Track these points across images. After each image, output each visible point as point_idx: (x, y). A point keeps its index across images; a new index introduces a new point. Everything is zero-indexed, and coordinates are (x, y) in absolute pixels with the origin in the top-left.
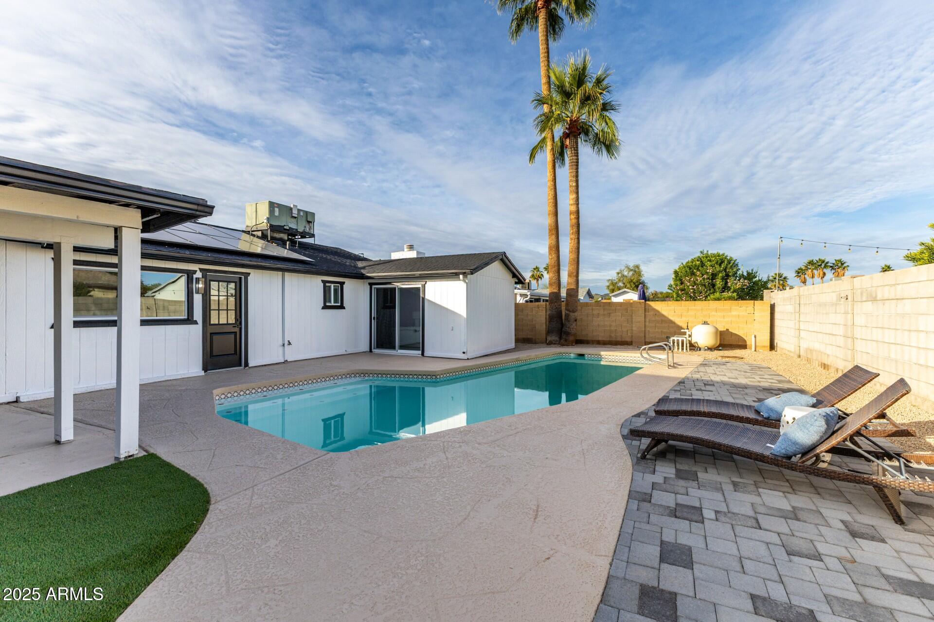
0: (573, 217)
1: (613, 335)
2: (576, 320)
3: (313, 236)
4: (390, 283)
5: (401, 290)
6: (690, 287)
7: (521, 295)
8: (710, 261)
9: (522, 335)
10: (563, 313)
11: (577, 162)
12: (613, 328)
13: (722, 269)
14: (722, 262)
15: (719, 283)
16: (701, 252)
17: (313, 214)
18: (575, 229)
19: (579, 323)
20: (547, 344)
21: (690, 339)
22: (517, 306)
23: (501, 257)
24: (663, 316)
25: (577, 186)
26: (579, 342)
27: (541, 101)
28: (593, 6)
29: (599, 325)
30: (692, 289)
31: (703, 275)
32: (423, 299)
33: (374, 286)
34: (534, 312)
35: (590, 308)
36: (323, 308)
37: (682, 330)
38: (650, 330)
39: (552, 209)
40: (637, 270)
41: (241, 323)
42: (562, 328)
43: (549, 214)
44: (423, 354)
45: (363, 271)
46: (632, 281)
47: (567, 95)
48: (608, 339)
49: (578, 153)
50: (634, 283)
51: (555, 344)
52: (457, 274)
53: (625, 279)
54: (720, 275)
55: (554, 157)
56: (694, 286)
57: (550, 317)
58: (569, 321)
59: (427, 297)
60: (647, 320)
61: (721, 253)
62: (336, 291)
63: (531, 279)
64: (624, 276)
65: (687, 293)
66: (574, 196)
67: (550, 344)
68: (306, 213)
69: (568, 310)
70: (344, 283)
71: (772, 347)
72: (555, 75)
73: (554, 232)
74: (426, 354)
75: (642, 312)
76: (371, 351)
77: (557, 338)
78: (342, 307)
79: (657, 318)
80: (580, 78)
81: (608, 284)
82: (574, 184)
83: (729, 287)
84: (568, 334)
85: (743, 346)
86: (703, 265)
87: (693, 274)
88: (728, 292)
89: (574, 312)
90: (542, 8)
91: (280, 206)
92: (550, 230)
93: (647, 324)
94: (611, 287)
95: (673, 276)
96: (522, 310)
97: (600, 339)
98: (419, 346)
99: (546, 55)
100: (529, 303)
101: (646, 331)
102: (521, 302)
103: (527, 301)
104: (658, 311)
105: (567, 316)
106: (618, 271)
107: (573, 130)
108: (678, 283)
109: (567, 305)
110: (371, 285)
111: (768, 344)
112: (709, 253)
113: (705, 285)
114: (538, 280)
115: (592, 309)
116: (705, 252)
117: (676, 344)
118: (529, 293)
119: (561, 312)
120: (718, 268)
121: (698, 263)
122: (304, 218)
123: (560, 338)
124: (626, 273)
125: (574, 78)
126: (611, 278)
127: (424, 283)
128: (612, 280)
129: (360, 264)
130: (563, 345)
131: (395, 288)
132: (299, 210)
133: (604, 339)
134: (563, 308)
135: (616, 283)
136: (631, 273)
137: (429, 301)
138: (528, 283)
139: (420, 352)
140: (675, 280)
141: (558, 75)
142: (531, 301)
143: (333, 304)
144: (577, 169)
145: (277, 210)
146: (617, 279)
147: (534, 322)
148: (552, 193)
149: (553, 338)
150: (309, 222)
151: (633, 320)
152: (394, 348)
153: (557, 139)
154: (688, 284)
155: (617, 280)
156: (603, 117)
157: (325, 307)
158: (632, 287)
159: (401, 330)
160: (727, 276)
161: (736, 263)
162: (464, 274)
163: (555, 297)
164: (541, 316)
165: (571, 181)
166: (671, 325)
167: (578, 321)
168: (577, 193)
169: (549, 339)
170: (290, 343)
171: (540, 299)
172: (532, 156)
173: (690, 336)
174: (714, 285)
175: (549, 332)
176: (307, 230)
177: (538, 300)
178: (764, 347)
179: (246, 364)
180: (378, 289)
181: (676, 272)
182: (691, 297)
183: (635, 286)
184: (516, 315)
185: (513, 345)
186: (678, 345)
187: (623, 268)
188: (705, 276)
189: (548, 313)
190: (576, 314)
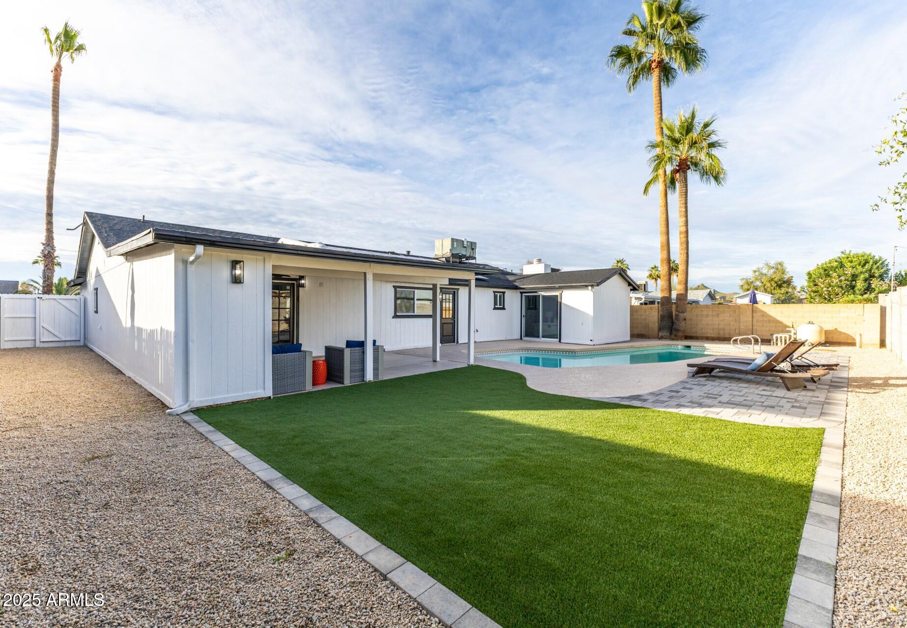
0: (683, 236)
1: (721, 332)
2: (685, 320)
3: (475, 258)
4: (536, 292)
5: (544, 297)
6: (825, 289)
7: (636, 298)
8: (851, 262)
9: (636, 332)
10: (674, 314)
11: (687, 192)
12: (721, 327)
13: (864, 270)
14: (866, 262)
15: (860, 284)
16: (842, 253)
17: (475, 243)
18: (684, 246)
19: (688, 322)
20: (659, 339)
21: (795, 336)
22: (632, 307)
23: (619, 272)
24: (770, 316)
25: (686, 211)
26: (688, 338)
27: (653, 146)
28: (704, 58)
29: (707, 324)
30: (827, 291)
31: (839, 276)
32: (561, 303)
33: (523, 294)
34: (647, 313)
35: (700, 309)
36: (494, 309)
37: (787, 329)
38: (758, 329)
39: (664, 229)
40: (779, 267)
41: (455, 318)
42: (673, 325)
43: (661, 234)
44: (560, 341)
45: (516, 284)
46: (772, 280)
47: (676, 142)
48: (717, 336)
49: (687, 185)
50: (776, 282)
51: (665, 338)
52: (587, 286)
53: (764, 278)
54: (862, 276)
55: (666, 187)
56: (828, 288)
57: (661, 317)
58: (678, 320)
59: (563, 302)
60: (755, 320)
61: (868, 253)
62: (500, 297)
63: (648, 280)
64: (762, 274)
65: (820, 295)
66: (684, 219)
67: (661, 338)
68: (471, 243)
69: (677, 311)
70: (505, 292)
71: (883, 344)
72: (666, 125)
73: (666, 248)
74: (562, 341)
75: (749, 313)
76: (521, 338)
77: (668, 334)
78: (503, 308)
79: (765, 319)
80: (688, 128)
81: (741, 283)
82: (684, 210)
83: (873, 288)
84: (678, 330)
85: (853, 344)
86: (842, 265)
87: (828, 275)
88: (870, 293)
89: (683, 312)
90: (656, 68)
91: (457, 240)
92: (662, 247)
93: (755, 323)
94: (746, 287)
95: (807, 278)
96: (637, 311)
97: (709, 335)
98: (557, 335)
99: (659, 105)
100: (644, 306)
101: (754, 330)
102: (636, 304)
103: (641, 304)
104: (765, 313)
105: (676, 315)
106: (755, 268)
107: (683, 167)
108: (811, 284)
109: (677, 307)
110: (522, 293)
111: (878, 342)
112: (852, 254)
113: (841, 287)
114: (656, 280)
115: (702, 311)
116: (847, 252)
117: (779, 340)
118: (643, 297)
119: (672, 312)
120: (860, 269)
121: (835, 264)
122: (470, 247)
123: (671, 334)
124: (765, 271)
125: (683, 128)
126: (745, 277)
127: (561, 292)
128: (746, 280)
129: (510, 278)
130: (673, 340)
131: (539, 296)
132: (468, 242)
133: (713, 336)
134: (674, 310)
135: (752, 282)
136: (772, 271)
137: (565, 304)
138: (645, 285)
139: (558, 340)
140: (809, 282)
141: (668, 126)
142: (646, 304)
143: (498, 306)
144: (686, 197)
145: (455, 243)
146: (754, 277)
147: (647, 321)
148: (664, 216)
149: (665, 333)
150: (473, 249)
151: (741, 320)
152: (538, 337)
153: (668, 172)
154: (822, 286)
155: (753, 279)
156: (709, 155)
157: (495, 308)
158: (772, 286)
159: (543, 325)
160: (872, 276)
161: (886, 263)
162: (592, 286)
163: (666, 301)
164: (653, 315)
165: (680, 207)
166: (779, 324)
167: (687, 320)
168: (686, 216)
169: (661, 334)
170: (477, 331)
171: (654, 301)
172: (646, 190)
173: (795, 334)
174: (853, 287)
175: (660, 329)
176: (472, 255)
177: (652, 303)
178: (873, 344)
179: (458, 342)
180: (526, 296)
181: (809, 274)
182: (825, 299)
183: (777, 286)
184: (632, 315)
185: (628, 338)
186: (781, 341)
187: (761, 266)
188: (843, 278)
189: (660, 313)
190: (685, 314)
